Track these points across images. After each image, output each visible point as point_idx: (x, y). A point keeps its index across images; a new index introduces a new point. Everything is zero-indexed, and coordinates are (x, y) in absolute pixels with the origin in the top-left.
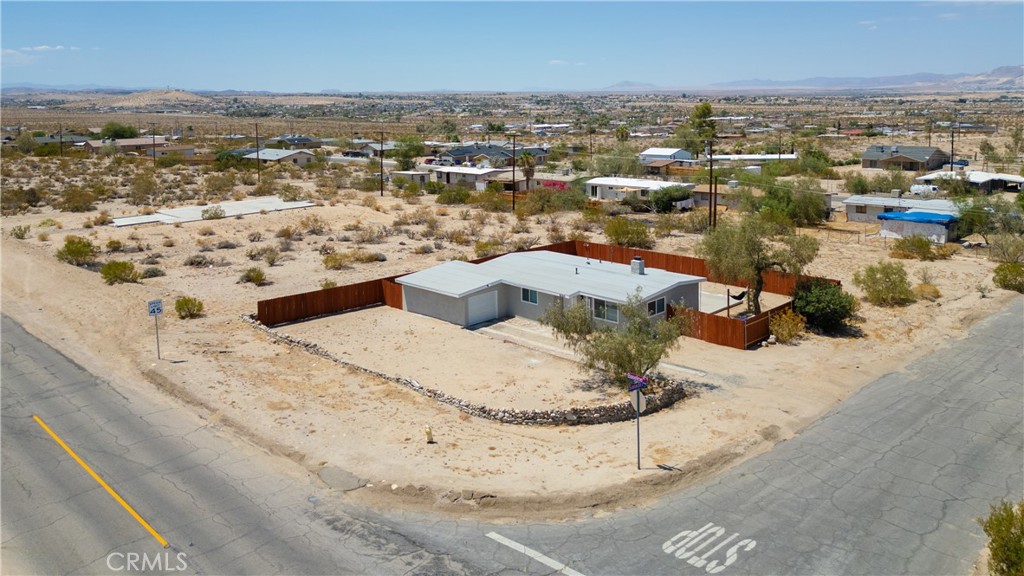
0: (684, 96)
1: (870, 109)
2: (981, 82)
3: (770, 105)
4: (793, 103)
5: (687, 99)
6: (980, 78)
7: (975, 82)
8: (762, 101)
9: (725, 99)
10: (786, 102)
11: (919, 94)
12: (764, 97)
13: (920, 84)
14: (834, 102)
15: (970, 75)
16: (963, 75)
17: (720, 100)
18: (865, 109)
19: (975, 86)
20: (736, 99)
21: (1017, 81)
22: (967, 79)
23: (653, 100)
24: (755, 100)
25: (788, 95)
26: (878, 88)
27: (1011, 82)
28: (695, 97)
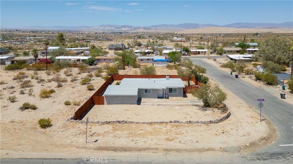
0: (17, 30)
1: (77, 35)
2: (98, 28)
3: (47, 34)
4: (53, 33)
5: (18, 32)
6: (97, 27)
7: (97, 28)
8: (43, 32)
9: (31, 32)
10: (51, 33)
11: (85, 31)
12: (44, 31)
13: (84, 29)
14: (65, 33)
15: (95, 27)
16: (93, 27)
17: (30, 32)
18: (76, 35)
19: (97, 29)
20: (35, 32)
21: (105, 28)
22: (95, 28)
23: (5, 32)
24: (41, 32)
25: (51, 31)
26: (74, 29)
27: (104, 29)
28: (20, 31)
